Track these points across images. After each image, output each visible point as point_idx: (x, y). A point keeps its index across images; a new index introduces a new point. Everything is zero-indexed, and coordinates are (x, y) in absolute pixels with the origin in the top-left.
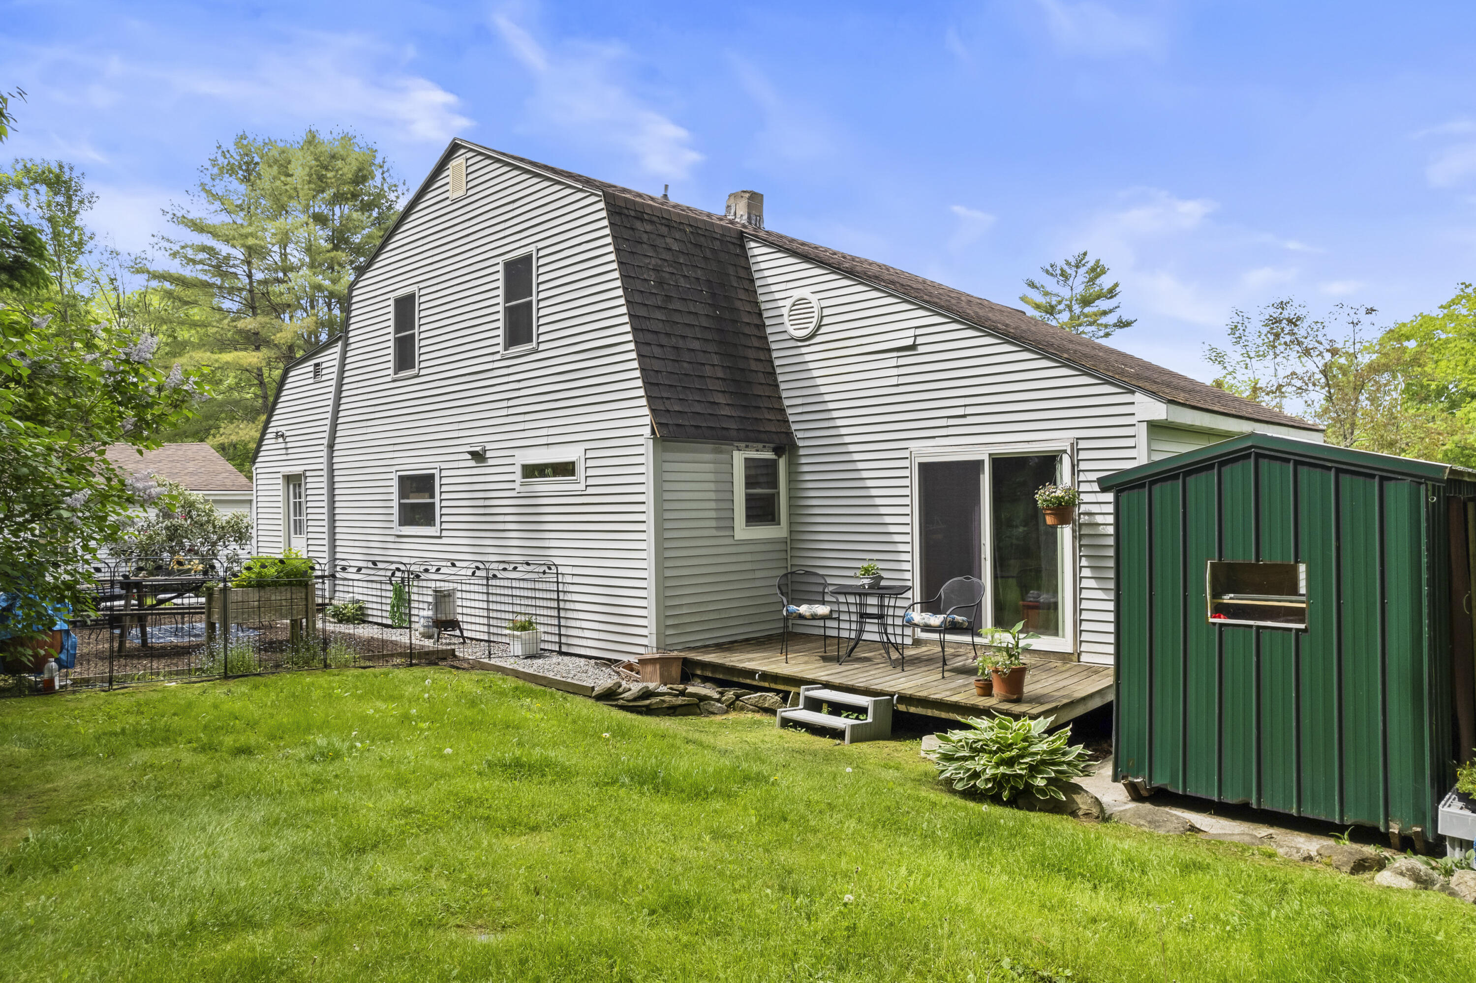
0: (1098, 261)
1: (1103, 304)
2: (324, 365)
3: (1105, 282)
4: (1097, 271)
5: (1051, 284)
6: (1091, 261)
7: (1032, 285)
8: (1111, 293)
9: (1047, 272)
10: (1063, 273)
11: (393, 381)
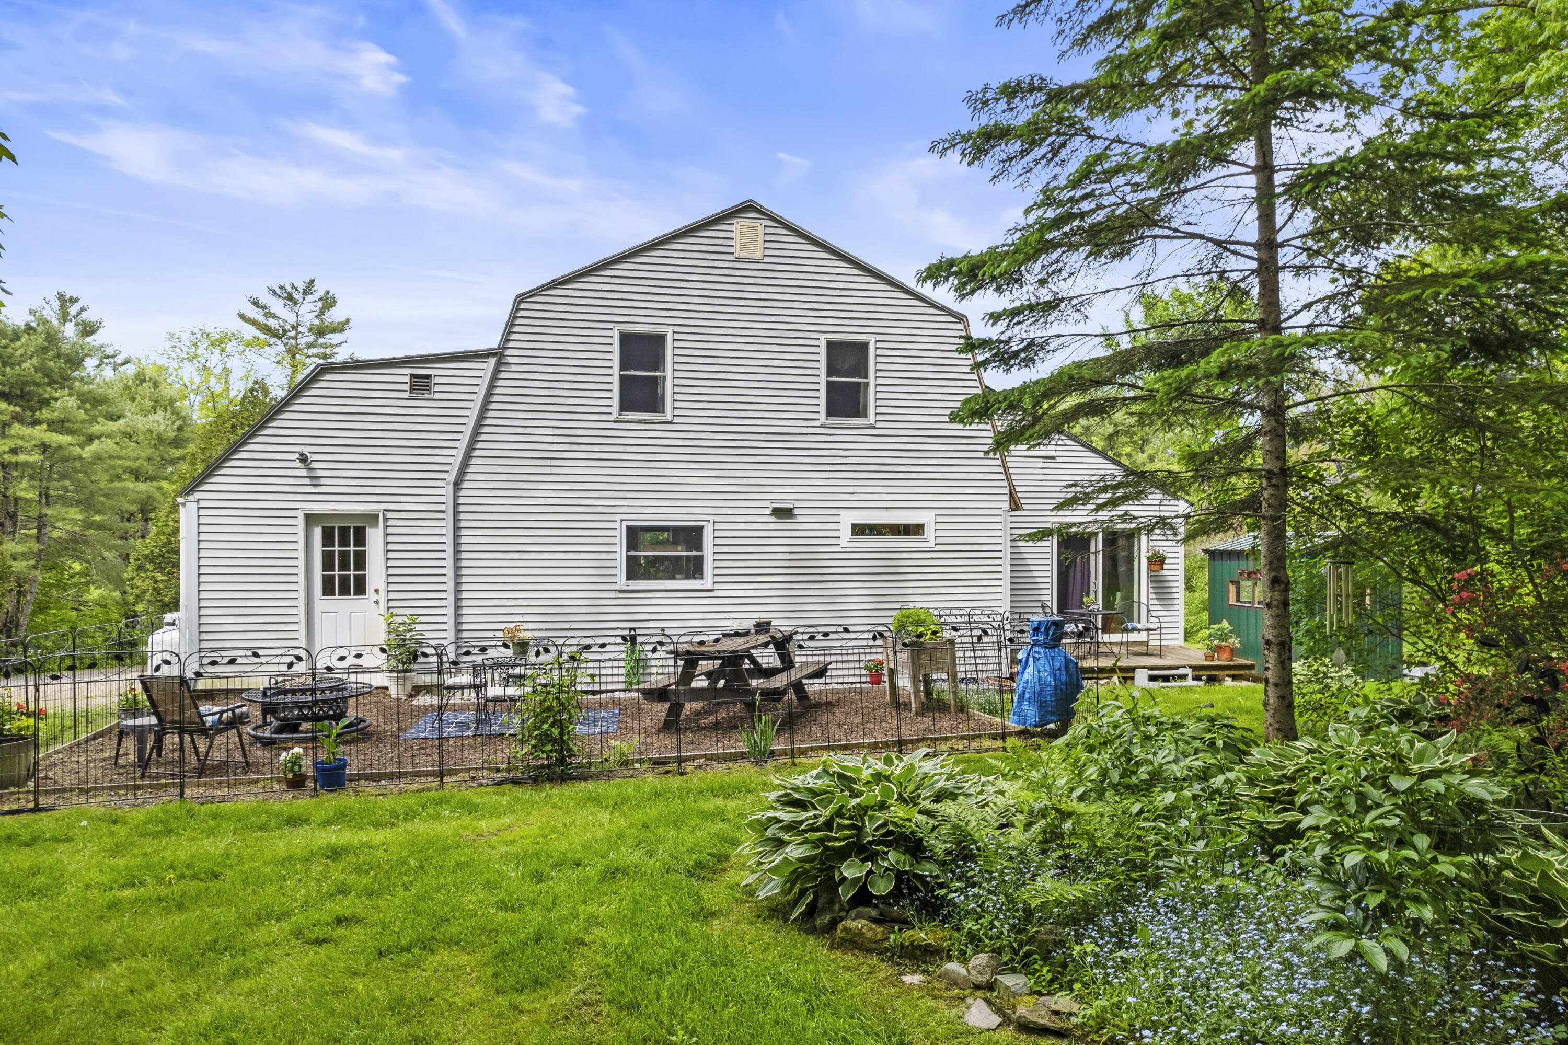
0: (327, 292)
1: (335, 338)
2: (438, 380)
3: (335, 315)
4: (328, 302)
5: (277, 306)
6: (320, 289)
7: (256, 303)
8: (341, 327)
9: (275, 293)
10: (290, 298)
11: (615, 421)
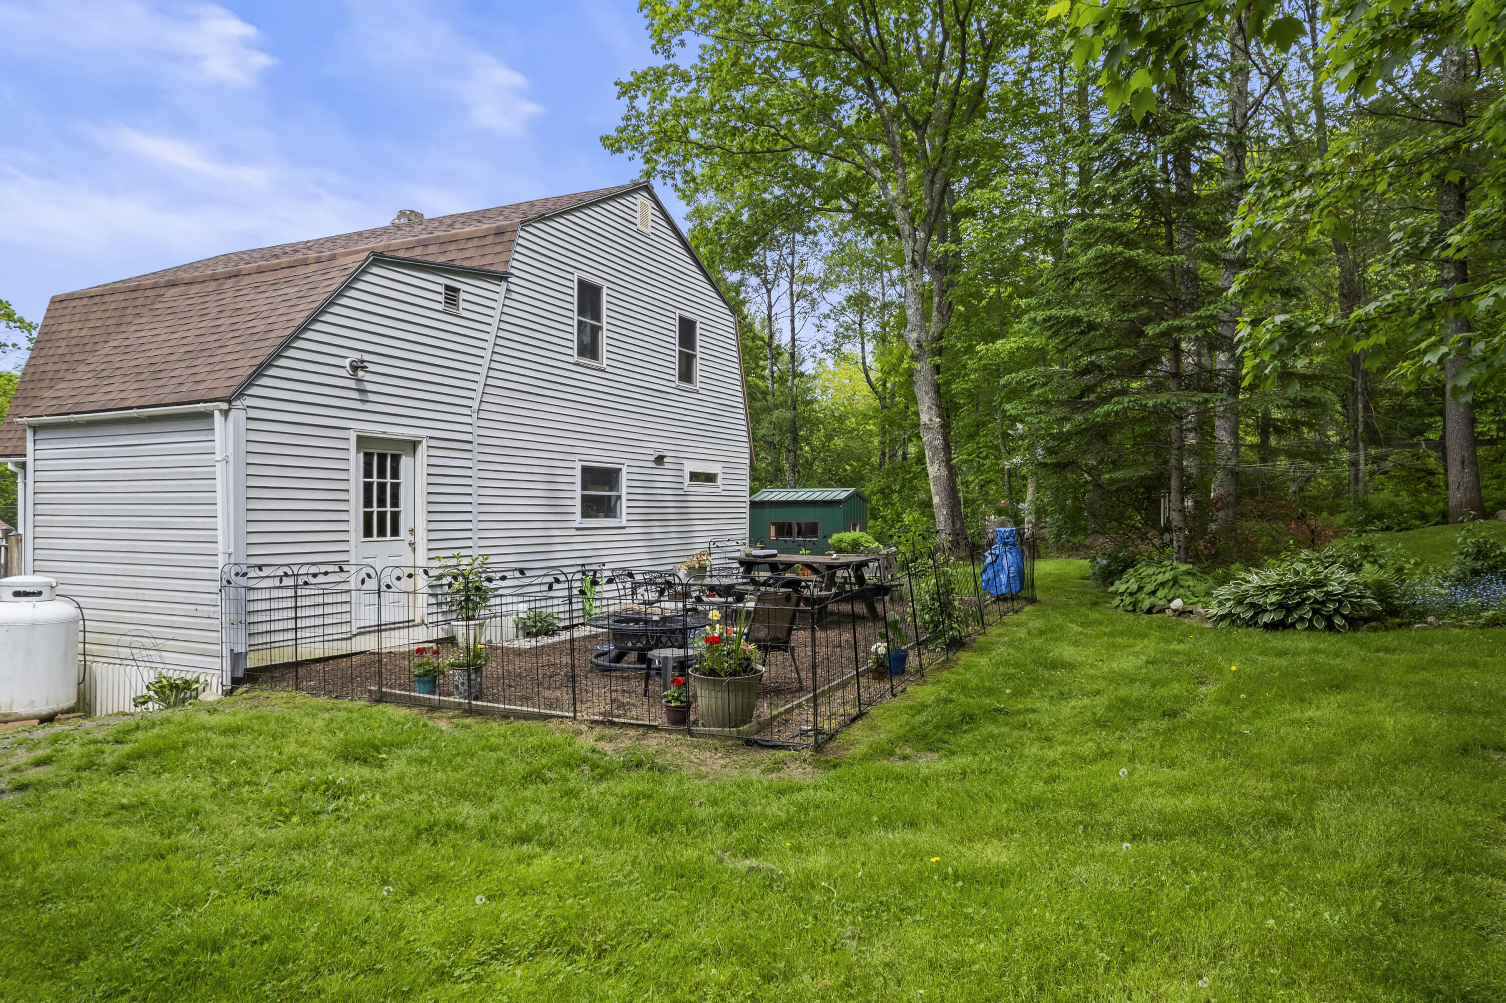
2: (463, 296)
11: (575, 364)
